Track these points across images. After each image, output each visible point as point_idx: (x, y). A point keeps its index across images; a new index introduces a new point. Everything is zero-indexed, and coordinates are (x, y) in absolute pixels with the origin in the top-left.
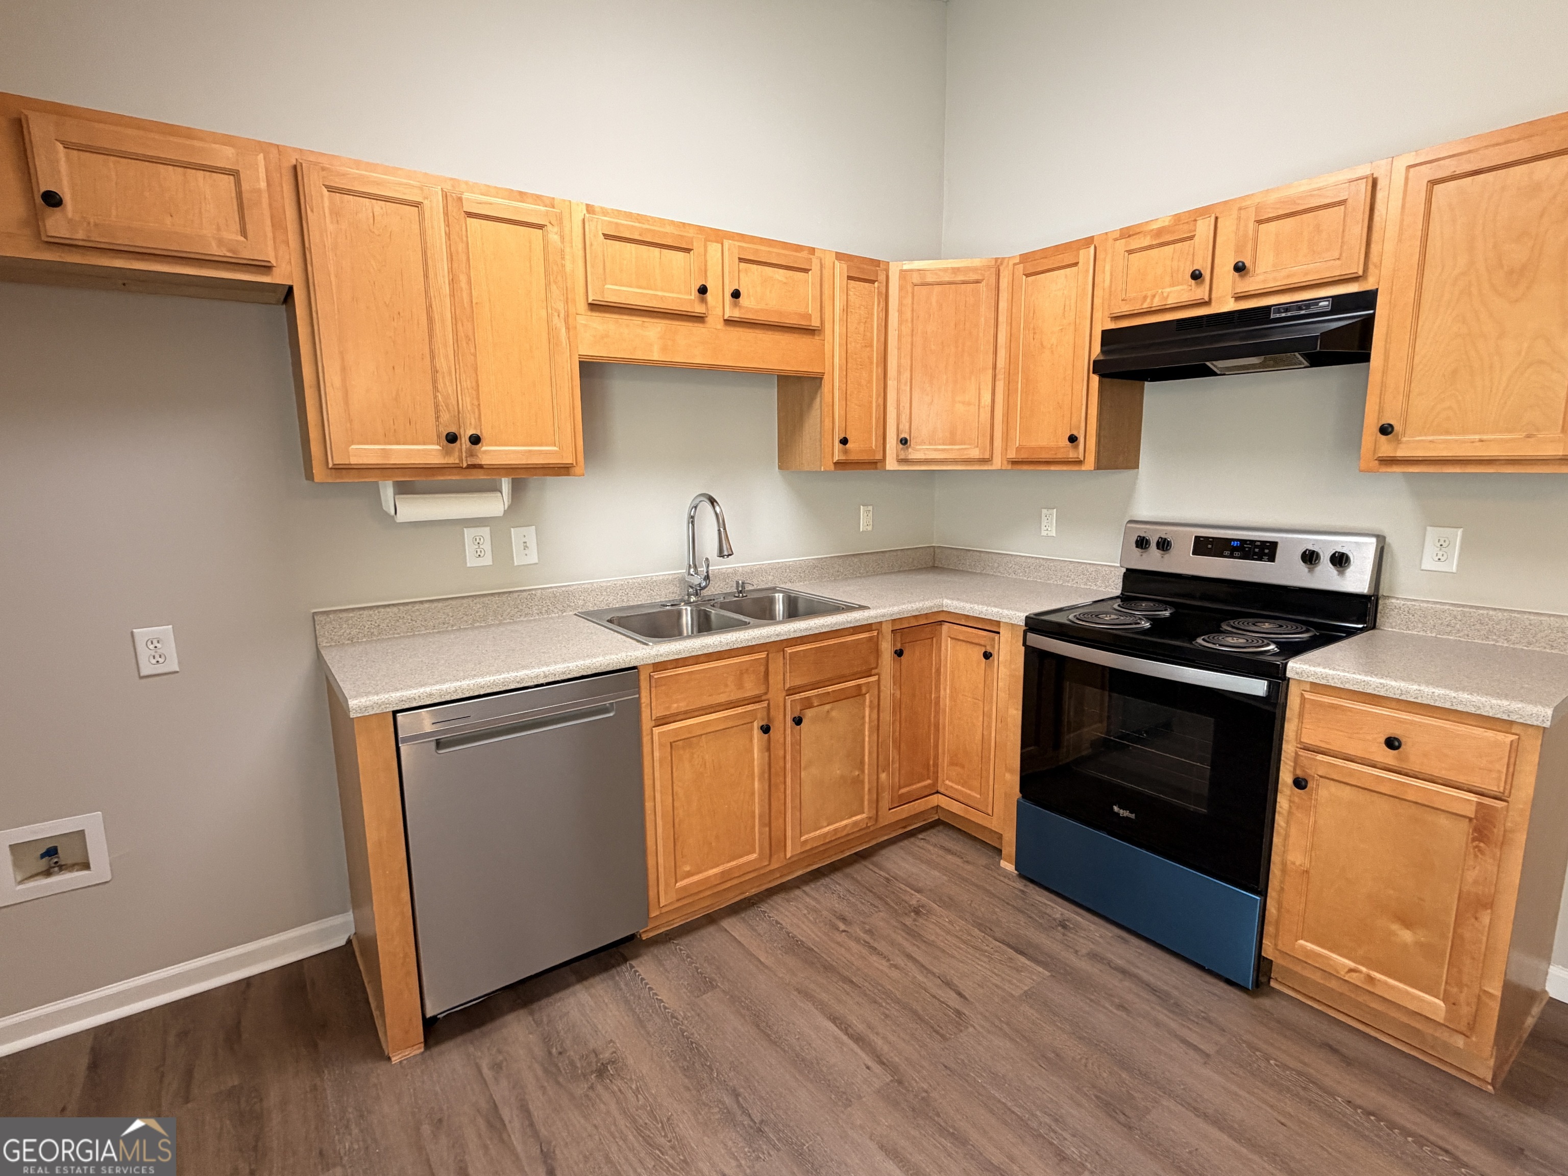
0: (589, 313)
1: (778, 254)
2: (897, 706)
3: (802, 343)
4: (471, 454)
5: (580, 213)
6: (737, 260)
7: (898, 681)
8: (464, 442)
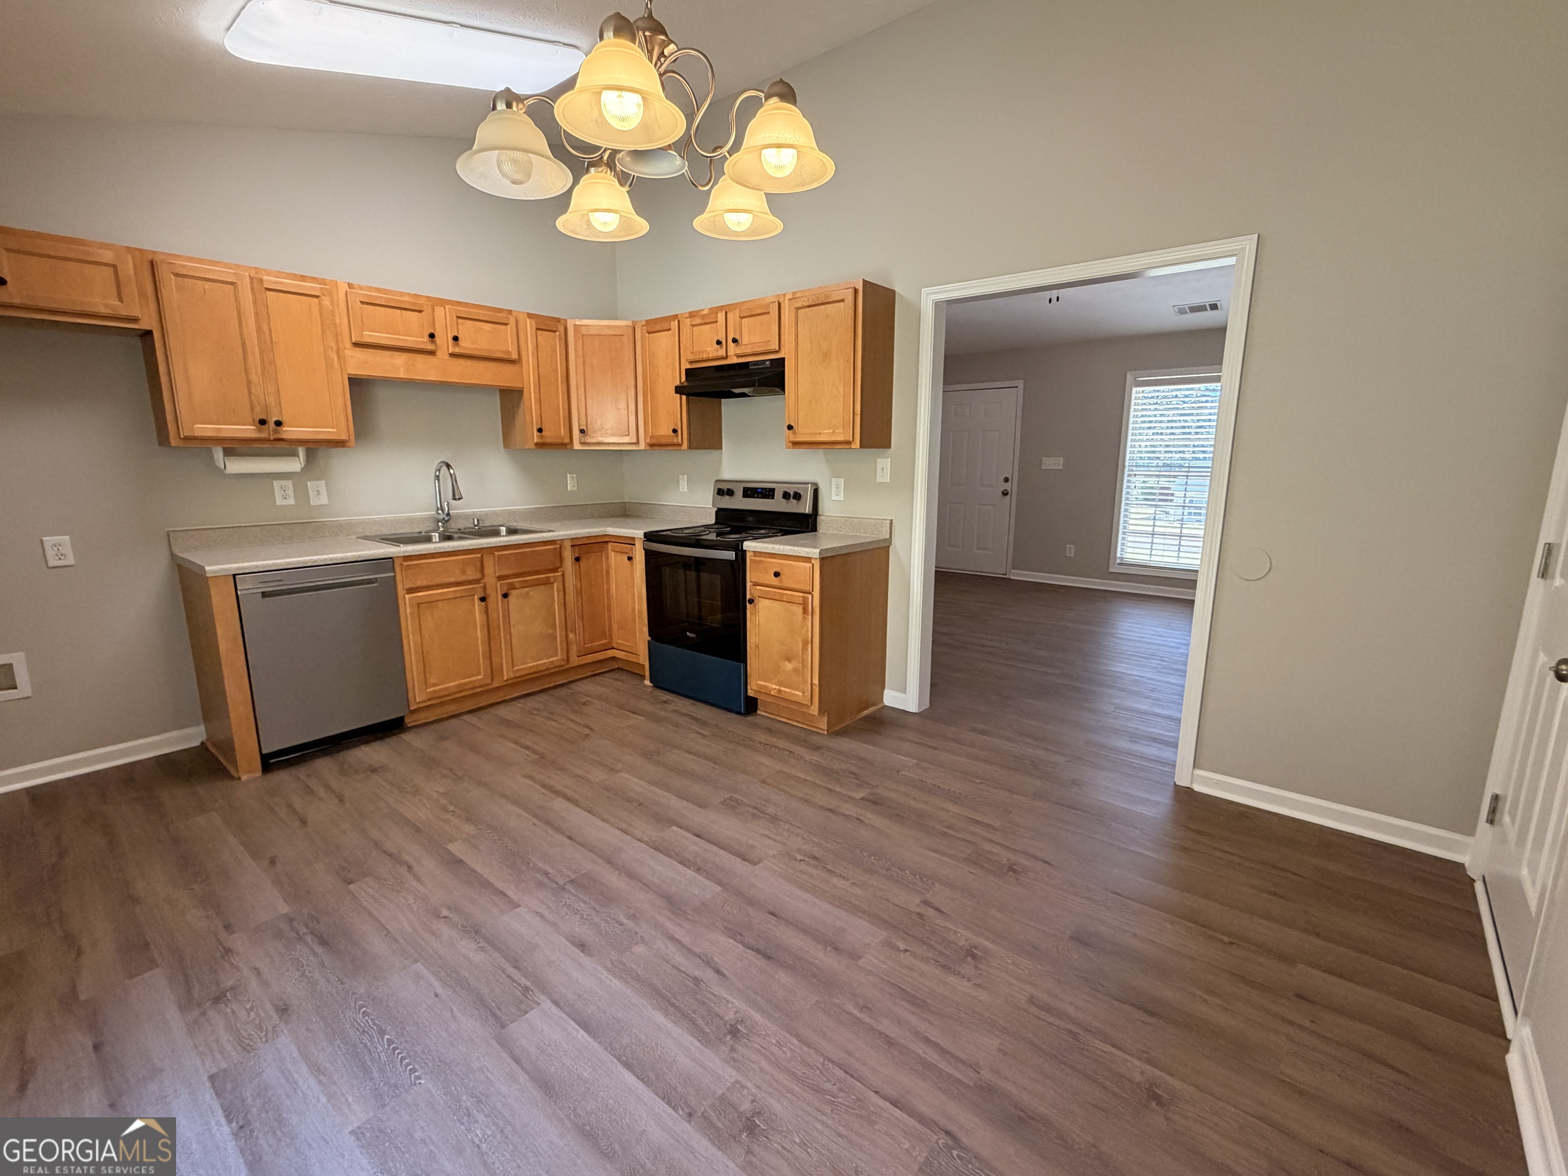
0: (354, 348)
1: (485, 315)
2: (579, 592)
3: (507, 369)
4: (276, 432)
5: (343, 288)
6: (455, 318)
7: (579, 576)
8: (272, 425)
